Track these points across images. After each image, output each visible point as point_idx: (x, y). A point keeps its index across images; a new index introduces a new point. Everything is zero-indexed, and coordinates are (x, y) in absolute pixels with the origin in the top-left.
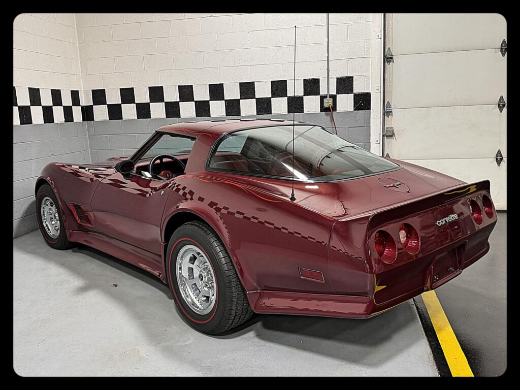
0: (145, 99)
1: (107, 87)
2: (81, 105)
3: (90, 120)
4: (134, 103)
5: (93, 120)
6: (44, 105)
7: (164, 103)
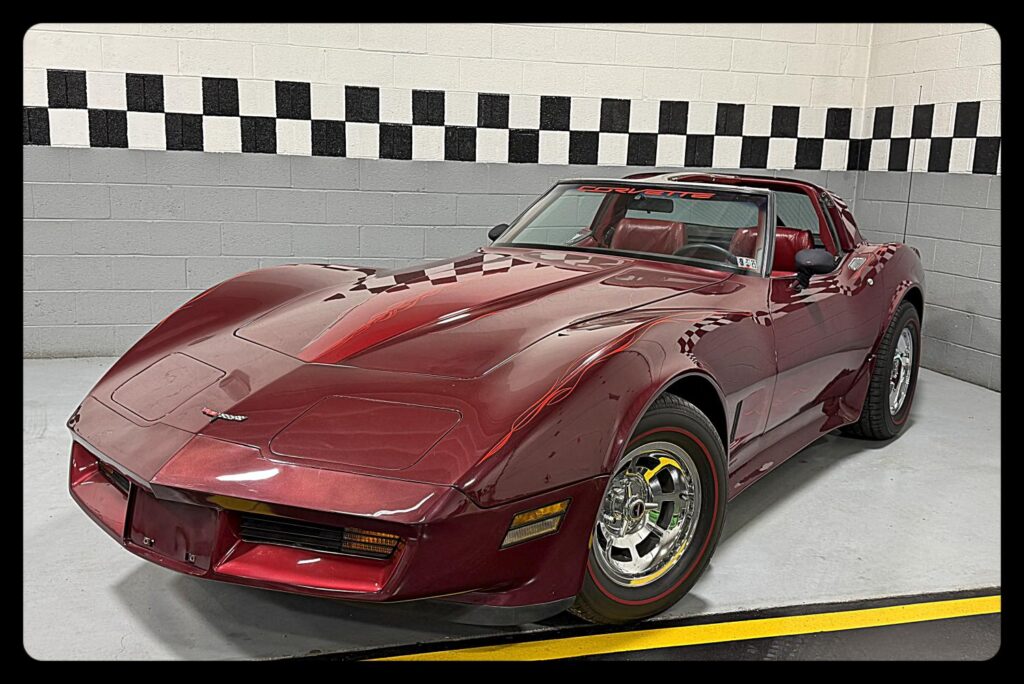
0: (947, 130)
1: (898, 103)
2: (851, 137)
3: (864, 170)
4: (929, 137)
5: (867, 169)
6: (748, 135)
7: (975, 140)
